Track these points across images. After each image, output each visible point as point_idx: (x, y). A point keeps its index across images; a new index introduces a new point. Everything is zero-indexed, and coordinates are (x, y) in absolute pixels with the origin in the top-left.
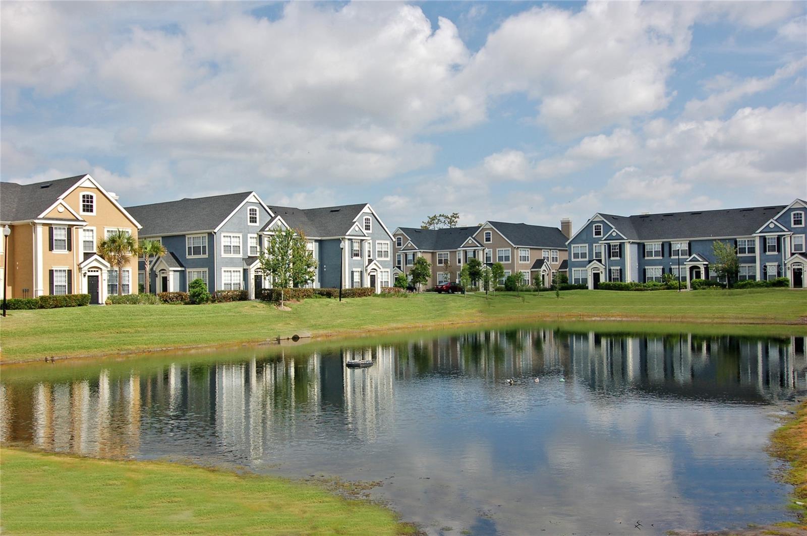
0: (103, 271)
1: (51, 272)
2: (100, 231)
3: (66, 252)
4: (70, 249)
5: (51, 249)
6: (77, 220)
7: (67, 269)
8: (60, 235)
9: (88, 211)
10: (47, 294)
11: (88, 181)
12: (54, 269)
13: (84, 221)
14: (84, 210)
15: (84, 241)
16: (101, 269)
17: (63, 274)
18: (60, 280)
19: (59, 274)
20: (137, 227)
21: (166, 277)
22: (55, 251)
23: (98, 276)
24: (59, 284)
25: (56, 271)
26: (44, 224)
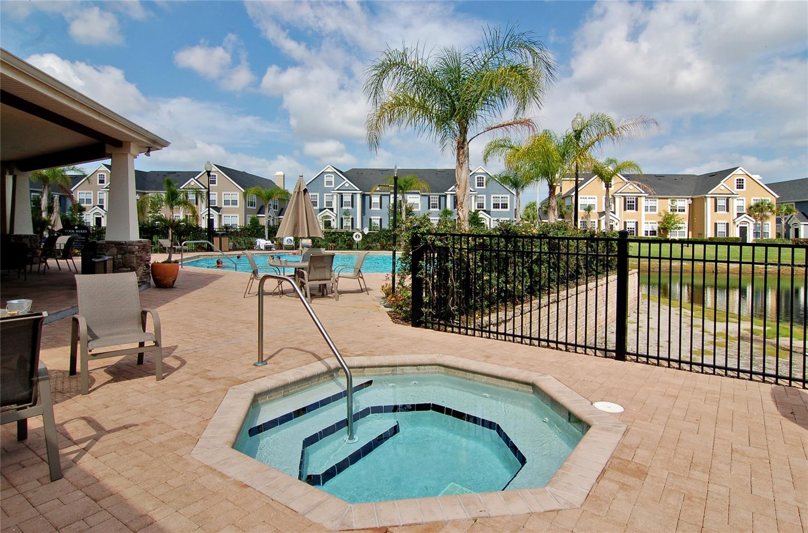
0: (750, 224)
1: (716, 224)
2: (748, 200)
3: (725, 212)
4: (728, 210)
5: (716, 211)
6: (733, 194)
7: (726, 222)
8: (722, 203)
9: (740, 188)
10: (713, 236)
11: (740, 171)
12: (717, 222)
13: (737, 194)
14: (737, 188)
15: (738, 206)
16: (749, 223)
17: (723, 225)
18: (721, 229)
19: (721, 225)
20: (775, 197)
21: (798, 229)
22: (718, 212)
23: (746, 227)
24: (721, 231)
25: (719, 223)
26: (711, 197)
